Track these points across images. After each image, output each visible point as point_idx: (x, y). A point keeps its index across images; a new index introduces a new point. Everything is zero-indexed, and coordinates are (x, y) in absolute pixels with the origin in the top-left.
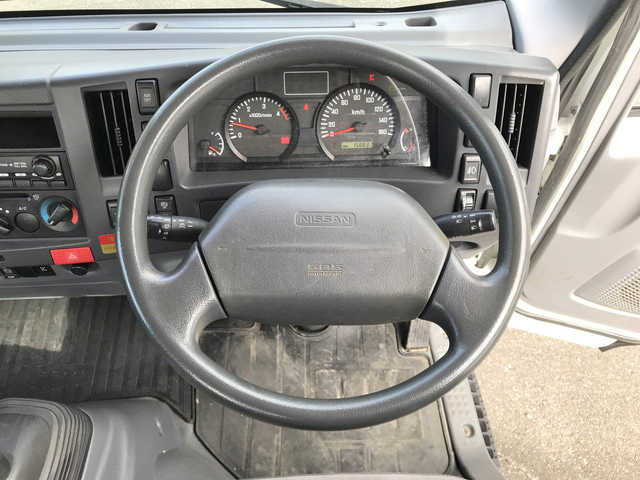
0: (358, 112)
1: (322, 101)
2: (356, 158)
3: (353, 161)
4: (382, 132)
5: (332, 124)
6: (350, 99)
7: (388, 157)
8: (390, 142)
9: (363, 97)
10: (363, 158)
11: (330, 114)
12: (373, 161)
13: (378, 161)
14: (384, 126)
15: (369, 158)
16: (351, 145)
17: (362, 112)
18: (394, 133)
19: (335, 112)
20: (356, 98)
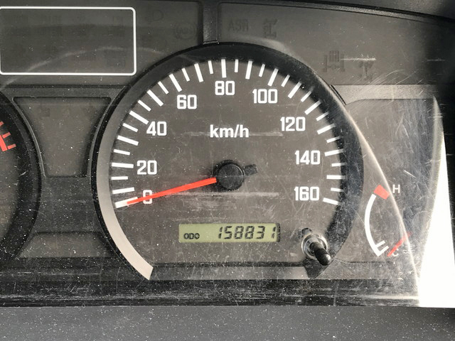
0: (227, 132)
1: (113, 94)
2: (216, 274)
3: (208, 284)
4: (303, 194)
5: (148, 167)
6: (204, 91)
7: (324, 274)
8: (332, 225)
9: (244, 88)
10: (242, 274)
11: (141, 135)
12: (273, 284)
13: (292, 284)
14: (310, 175)
15: (261, 275)
16: (209, 233)
17: (242, 131)
18: (342, 197)
19: (156, 129)
20: (223, 88)
